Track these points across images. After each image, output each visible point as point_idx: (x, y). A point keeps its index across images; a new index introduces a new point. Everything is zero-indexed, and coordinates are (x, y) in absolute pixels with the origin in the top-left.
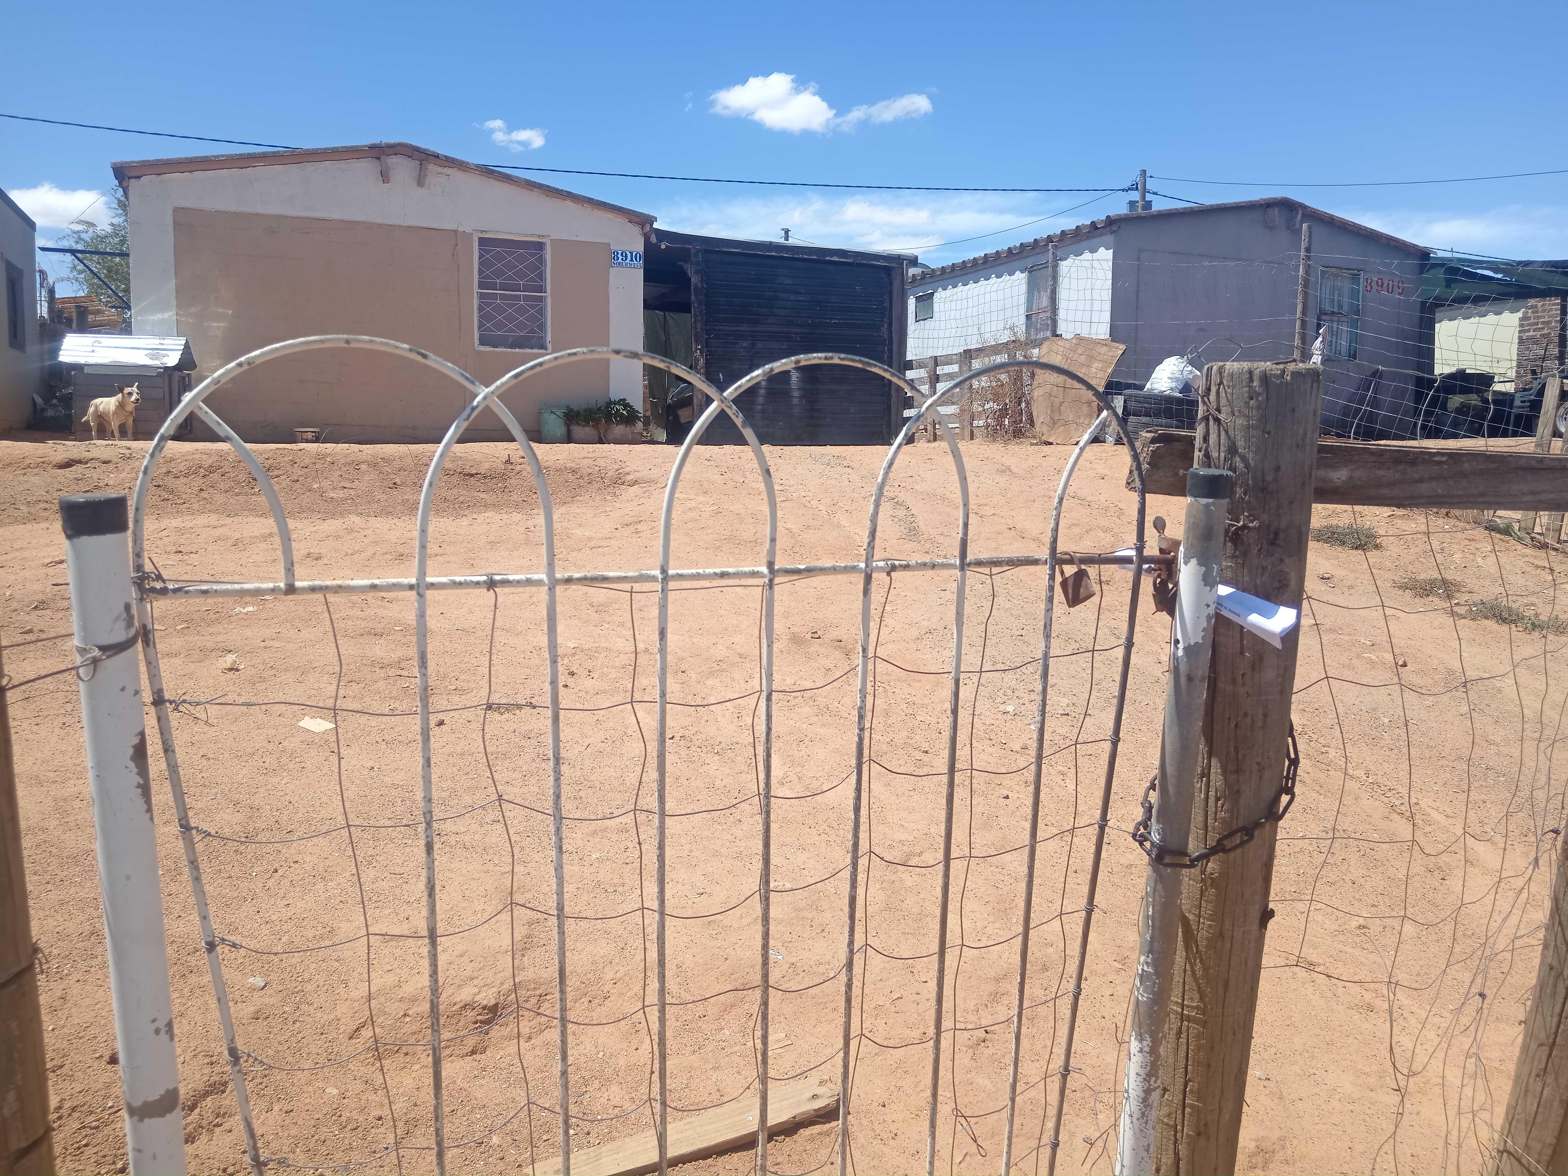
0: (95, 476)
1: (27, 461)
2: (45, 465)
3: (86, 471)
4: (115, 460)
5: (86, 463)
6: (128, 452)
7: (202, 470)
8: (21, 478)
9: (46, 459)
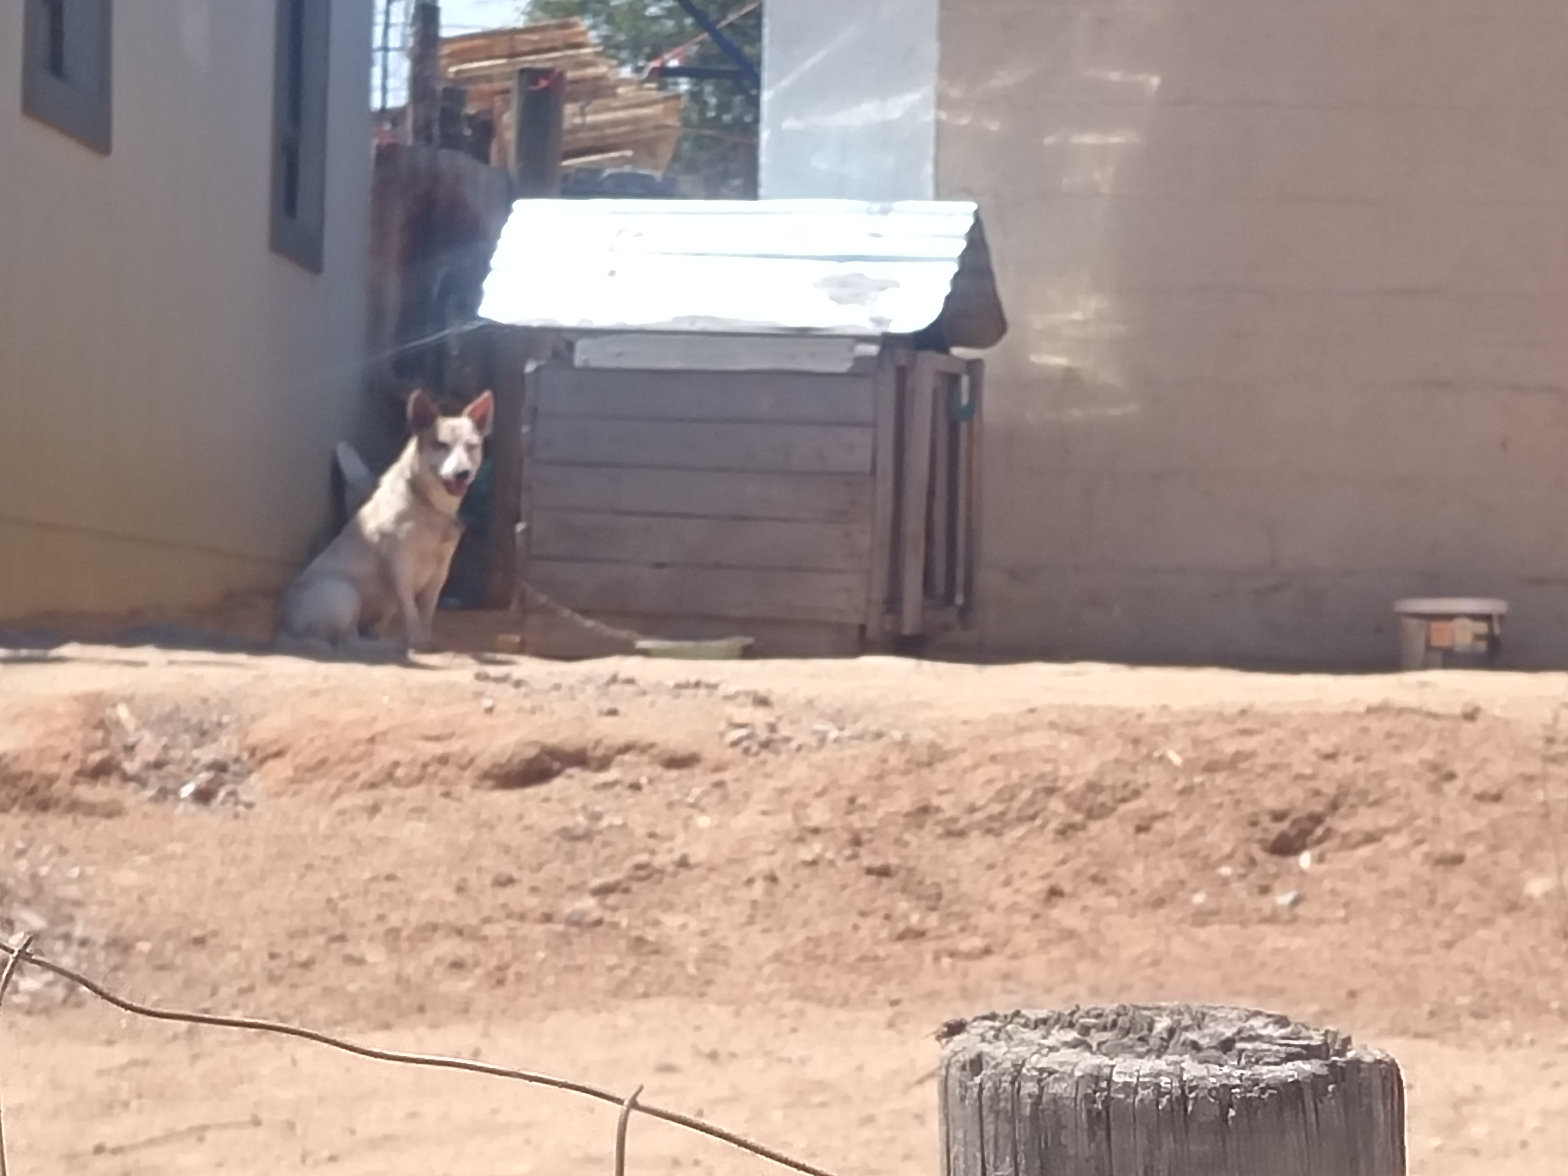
0: (639, 824)
1: (386, 754)
2: (448, 772)
3: (601, 802)
4: (712, 752)
5: (604, 764)
6: (761, 716)
7: (1056, 804)
8: (362, 827)
9: (454, 746)
